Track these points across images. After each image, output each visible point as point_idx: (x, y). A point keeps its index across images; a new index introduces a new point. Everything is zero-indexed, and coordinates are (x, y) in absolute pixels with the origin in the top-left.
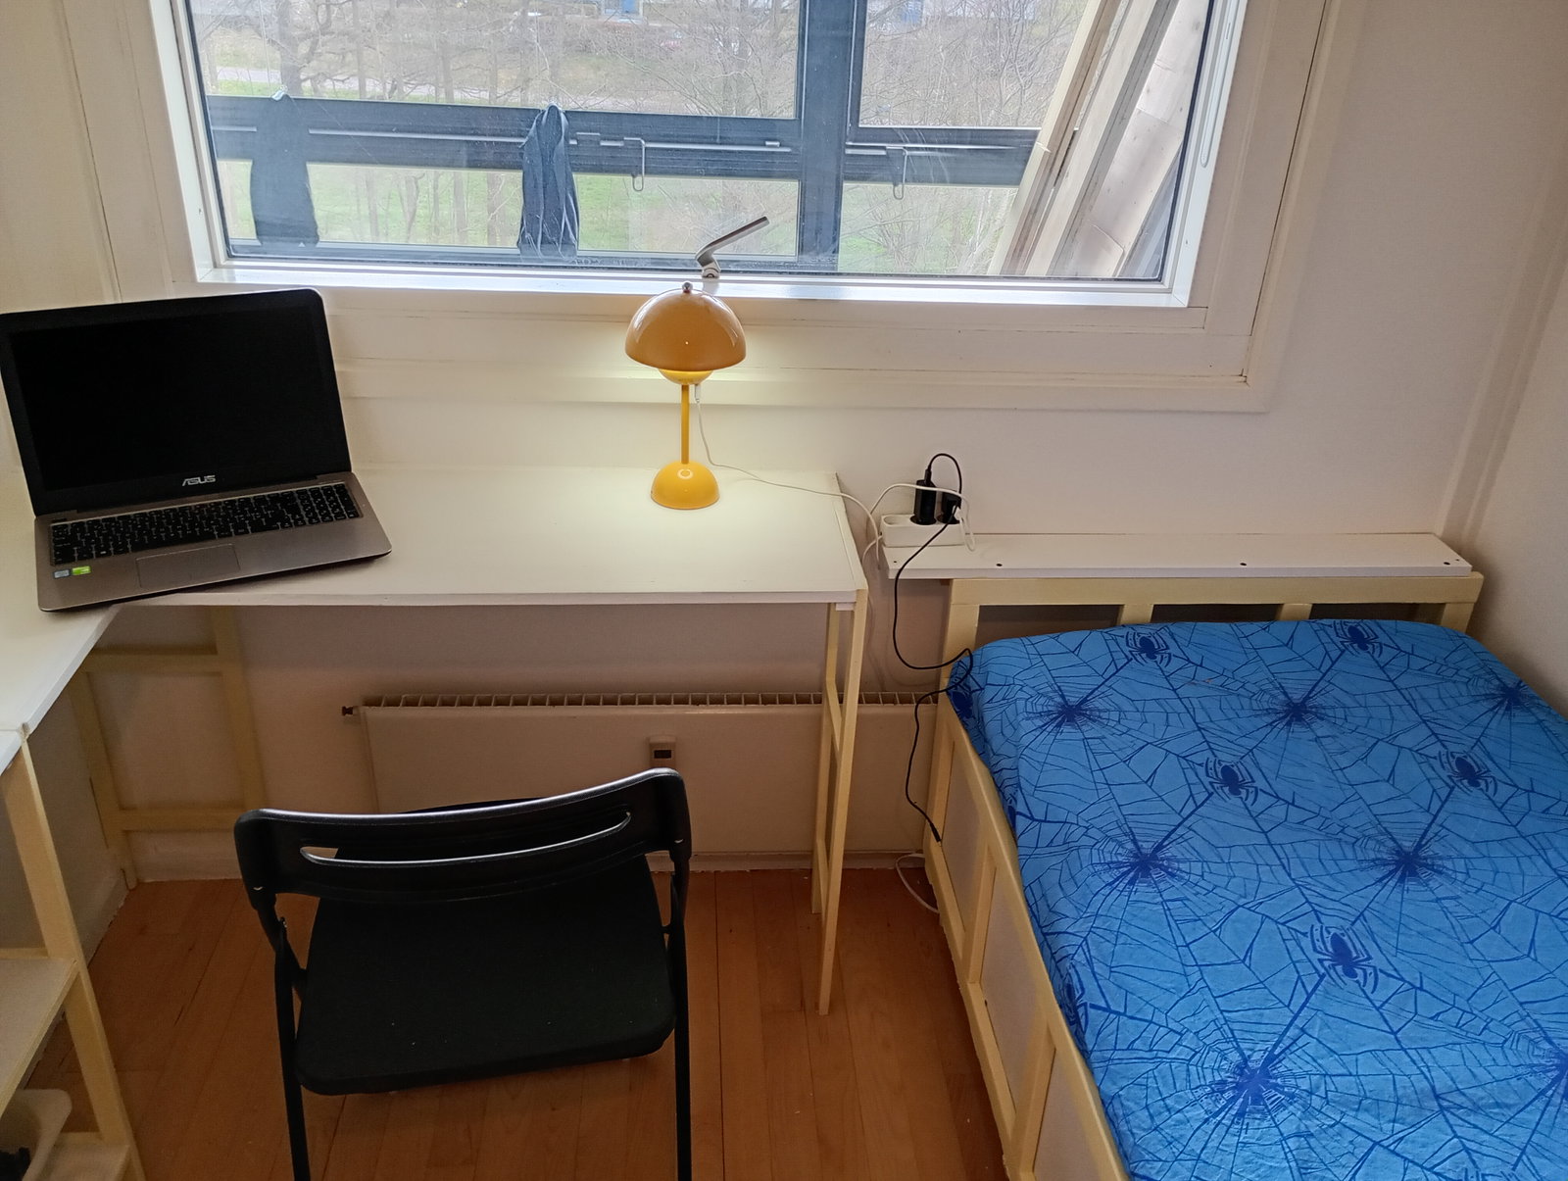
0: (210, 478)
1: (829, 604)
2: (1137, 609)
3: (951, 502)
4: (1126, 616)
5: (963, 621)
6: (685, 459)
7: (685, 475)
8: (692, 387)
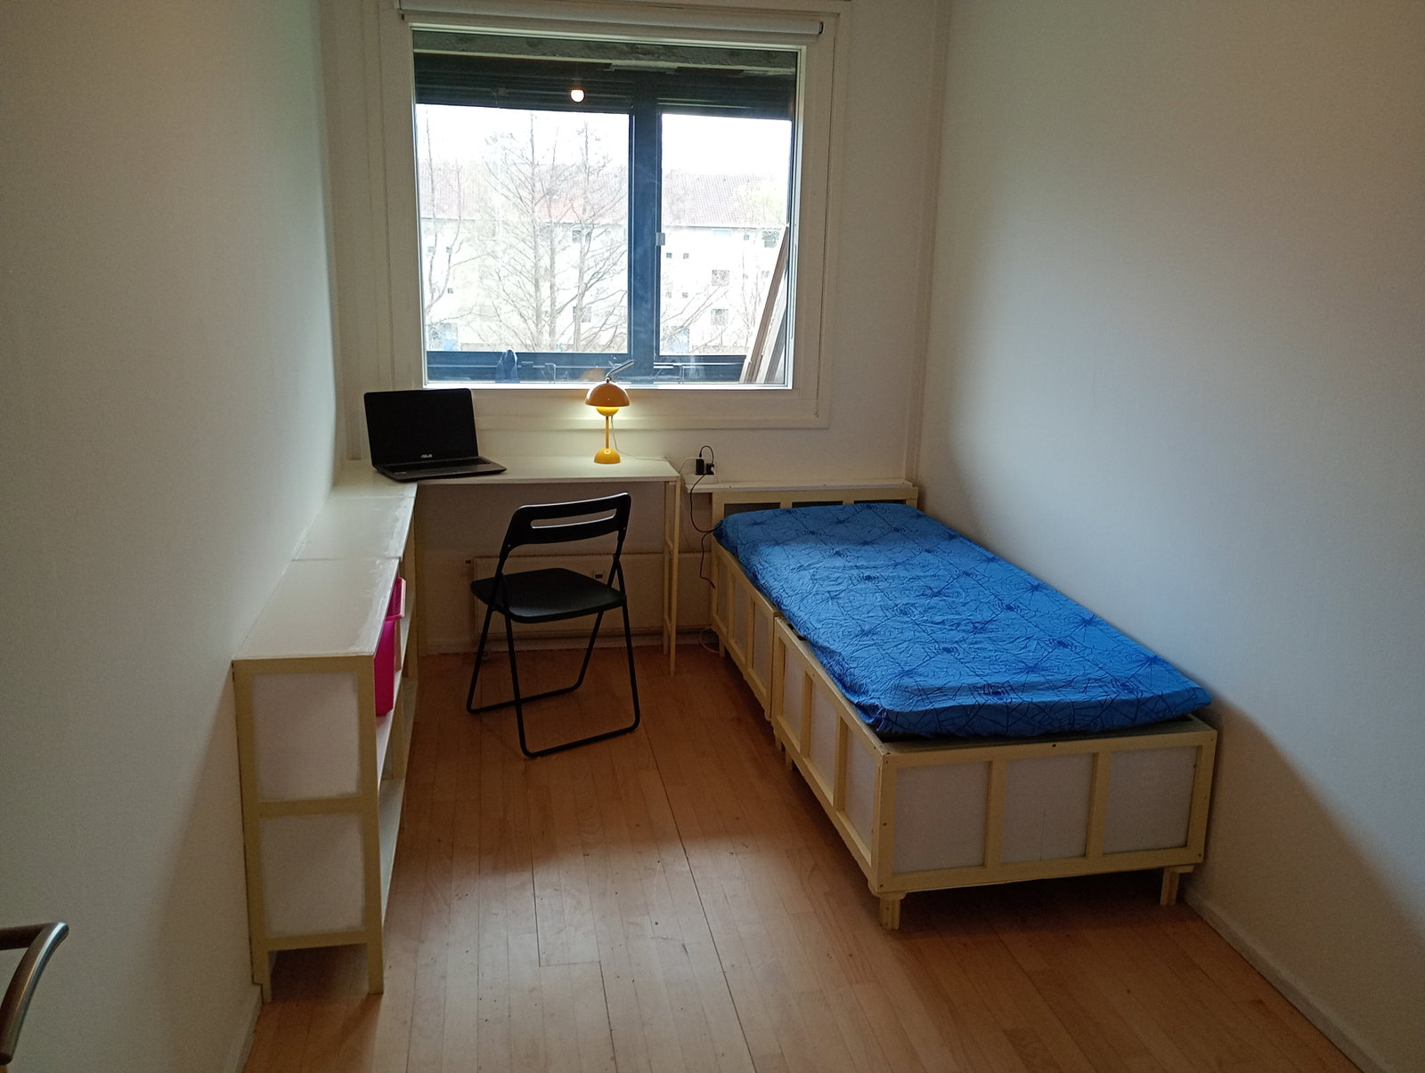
0: (430, 456)
1: (665, 482)
2: (786, 504)
3: (710, 466)
4: (782, 507)
5: (718, 510)
6: (607, 447)
7: (607, 452)
8: (610, 418)
